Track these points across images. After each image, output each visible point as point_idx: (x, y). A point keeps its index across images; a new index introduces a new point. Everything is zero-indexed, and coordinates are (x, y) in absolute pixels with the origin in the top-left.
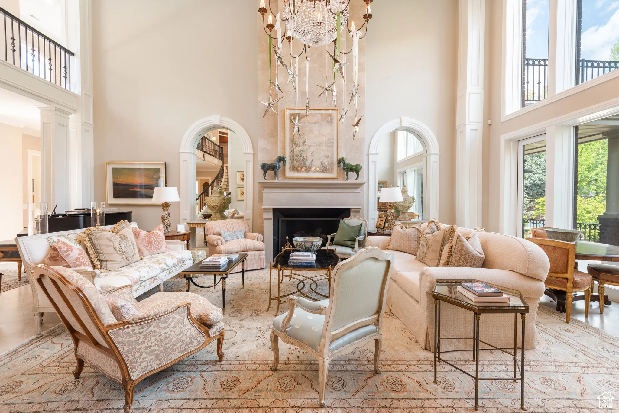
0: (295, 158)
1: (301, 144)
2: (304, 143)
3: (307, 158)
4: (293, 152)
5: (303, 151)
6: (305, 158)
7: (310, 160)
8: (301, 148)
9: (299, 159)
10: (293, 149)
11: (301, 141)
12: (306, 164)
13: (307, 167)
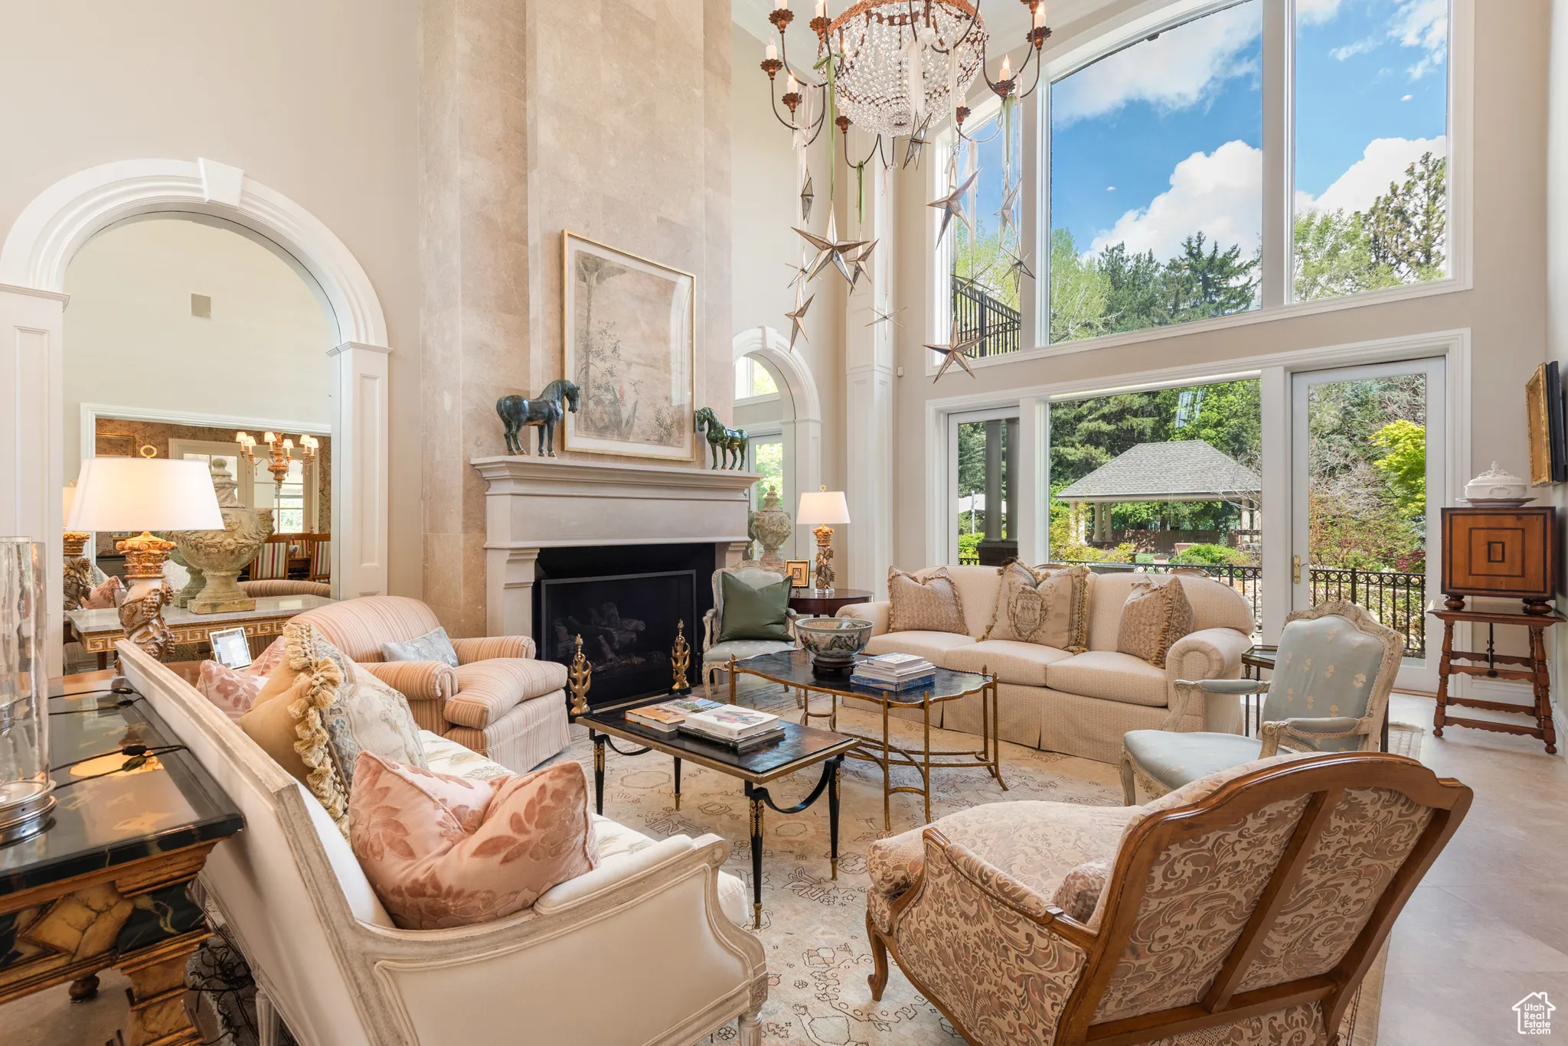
0: (592, 391)
1: (608, 352)
2: (614, 350)
3: (622, 396)
4: (587, 373)
5: (611, 374)
6: (618, 396)
7: (630, 406)
8: (608, 365)
9: (603, 397)
10: (588, 364)
11: (607, 345)
12: (620, 415)
13: (624, 424)
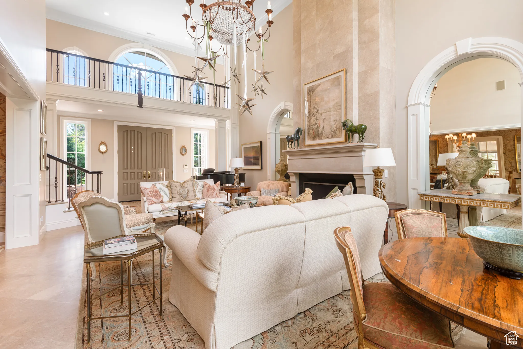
0: (311, 127)
1: (315, 113)
2: (317, 111)
4: (310, 122)
5: (316, 120)
6: (318, 126)
8: (315, 117)
9: (314, 128)
10: (310, 119)
12: (319, 132)
13: (320, 134)
